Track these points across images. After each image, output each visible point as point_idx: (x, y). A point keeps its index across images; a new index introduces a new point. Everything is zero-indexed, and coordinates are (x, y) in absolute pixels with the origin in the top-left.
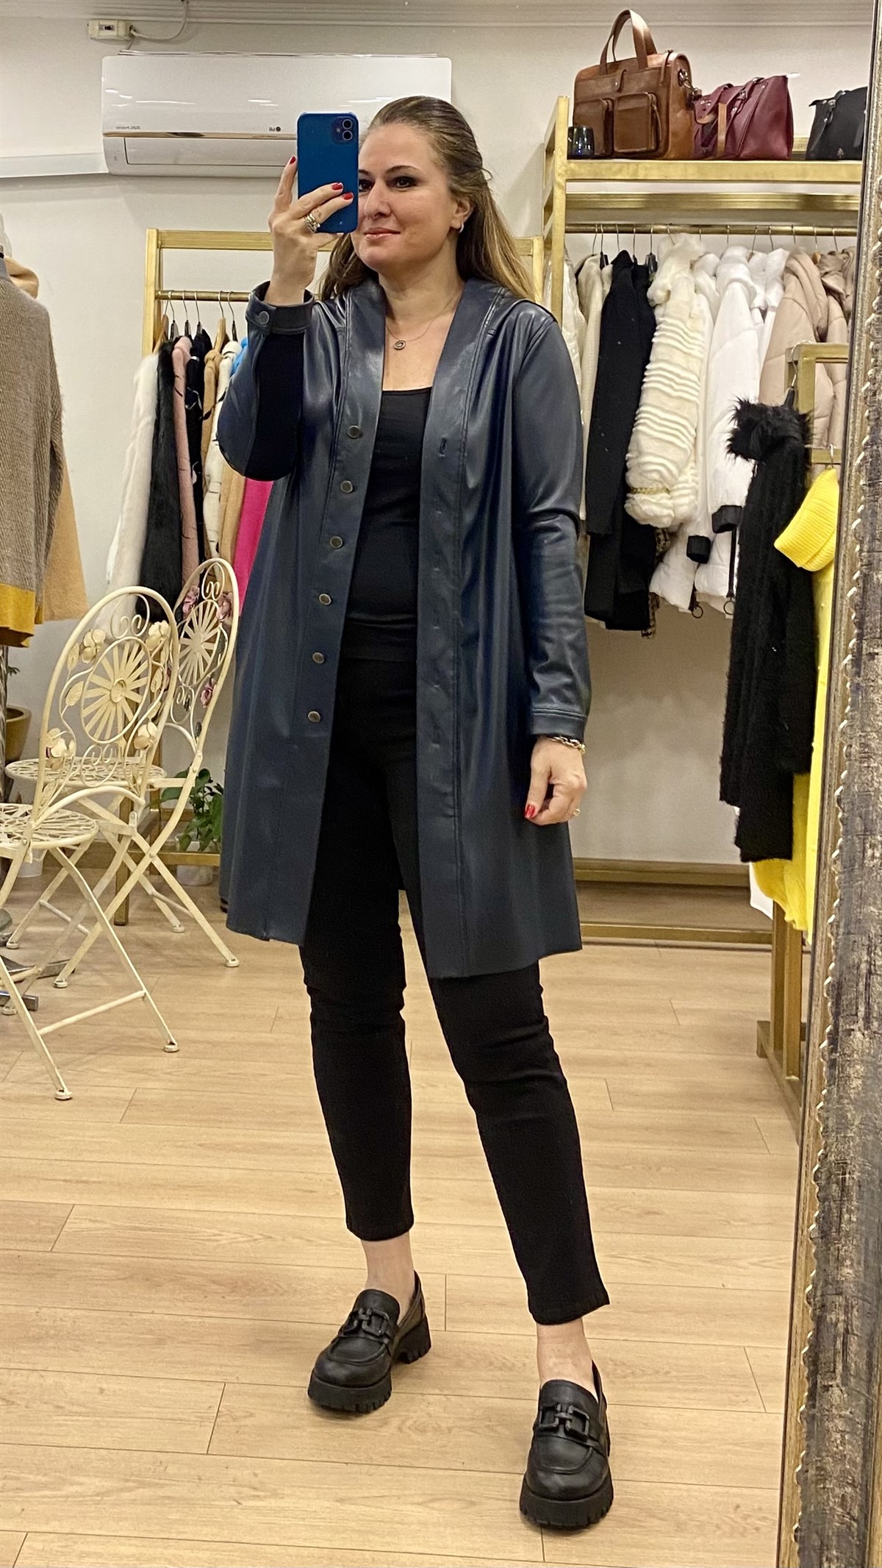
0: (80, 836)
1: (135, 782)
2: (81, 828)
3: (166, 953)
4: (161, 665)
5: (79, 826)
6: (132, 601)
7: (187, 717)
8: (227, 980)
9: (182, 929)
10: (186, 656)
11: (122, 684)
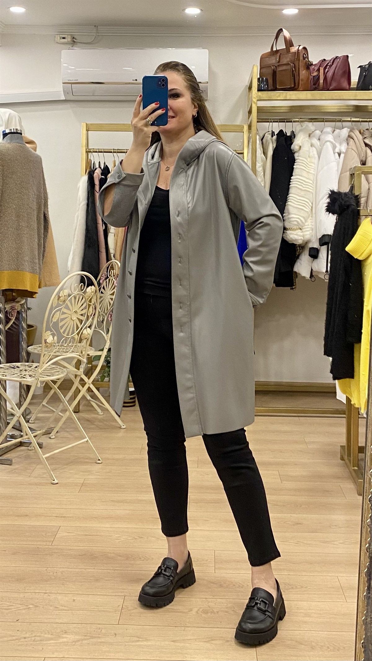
0: (59, 376)
1: (82, 353)
2: (60, 372)
3: (95, 423)
4: (92, 304)
5: (59, 371)
6: (79, 278)
7: (103, 326)
8: (121, 434)
9: (102, 413)
10: (102, 301)
11: (76, 312)
